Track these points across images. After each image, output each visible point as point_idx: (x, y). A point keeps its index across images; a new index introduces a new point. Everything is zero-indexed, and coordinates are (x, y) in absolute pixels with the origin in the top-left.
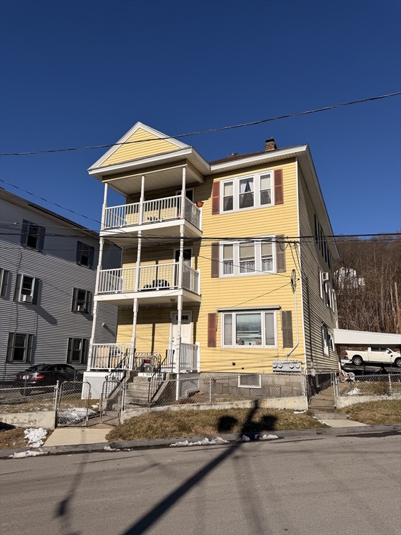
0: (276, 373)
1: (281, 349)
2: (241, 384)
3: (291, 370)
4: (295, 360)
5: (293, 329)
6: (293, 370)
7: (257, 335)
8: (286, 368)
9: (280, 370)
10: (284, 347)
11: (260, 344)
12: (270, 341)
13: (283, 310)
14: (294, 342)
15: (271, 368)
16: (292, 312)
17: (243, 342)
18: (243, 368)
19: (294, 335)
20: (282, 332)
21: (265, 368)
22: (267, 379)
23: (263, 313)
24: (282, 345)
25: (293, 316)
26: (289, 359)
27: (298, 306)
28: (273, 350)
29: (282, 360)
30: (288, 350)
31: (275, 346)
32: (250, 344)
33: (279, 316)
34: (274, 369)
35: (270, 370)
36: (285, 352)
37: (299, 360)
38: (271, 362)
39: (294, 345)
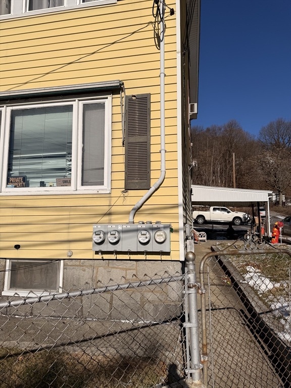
0: (99, 256)
1: (118, 193)
2: (13, 285)
3: (142, 248)
4: (154, 219)
5: (153, 140)
6: (148, 248)
7: (61, 163)
8: (129, 243)
9: (112, 248)
10: (127, 189)
11: (67, 182)
12: (92, 175)
13: (129, 93)
14: (153, 174)
15: (90, 245)
16: (153, 99)
17: (24, 179)
18: (17, 247)
19: (153, 157)
20: (122, 150)
21: (73, 246)
22: (77, 272)
23: (77, 105)
24: (122, 184)
25: (153, 107)
26: (138, 219)
27: (168, 80)
28: (99, 196)
29: (121, 222)
30: (137, 197)
31: (105, 188)
32: (43, 184)
33: (118, 110)
34: (98, 248)
35: (85, 251)
36: (129, 201)
37: (165, 221)
38: (91, 229)
39: (154, 183)
